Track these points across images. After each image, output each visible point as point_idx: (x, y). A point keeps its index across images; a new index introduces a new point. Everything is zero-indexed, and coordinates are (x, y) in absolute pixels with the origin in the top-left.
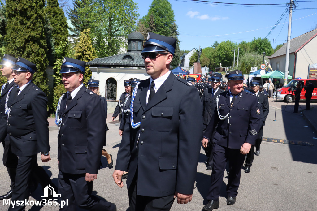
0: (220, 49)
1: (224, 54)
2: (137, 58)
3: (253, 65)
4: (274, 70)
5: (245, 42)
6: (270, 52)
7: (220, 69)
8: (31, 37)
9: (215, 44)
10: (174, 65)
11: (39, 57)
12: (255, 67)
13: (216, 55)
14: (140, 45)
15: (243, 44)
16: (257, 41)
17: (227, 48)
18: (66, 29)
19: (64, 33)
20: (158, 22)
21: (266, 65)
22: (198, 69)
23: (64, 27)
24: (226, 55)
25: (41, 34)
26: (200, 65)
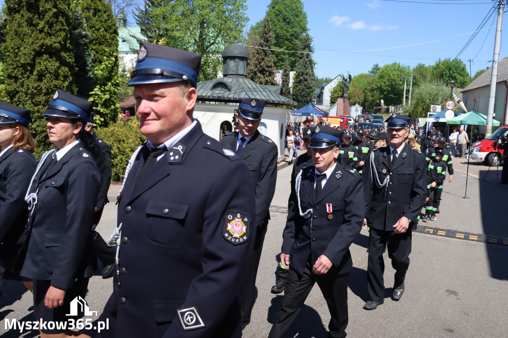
0: (381, 77)
1: (389, 85)
2: (235, 88)
3: (434, 101)
4: (469, 111)
5: (424, 65)
6: (465, 82)
7: (381, 109)
8: (44, 47)
9: (374, 69)
10: (305, 101)
11: (58, 81)
12: (437, 106)
13: (376, 87)
14: (243, 67)
15: (420, 70)
16: (443, 65)
17: (394, 75)
18: (115, 37)
19: (111, 44)
20: (281, 32)
21: (456, 102)
22: (344, 109)
23: (111, 34)
24: (392, 86)
25: (63, 43)
26: (347, 102)
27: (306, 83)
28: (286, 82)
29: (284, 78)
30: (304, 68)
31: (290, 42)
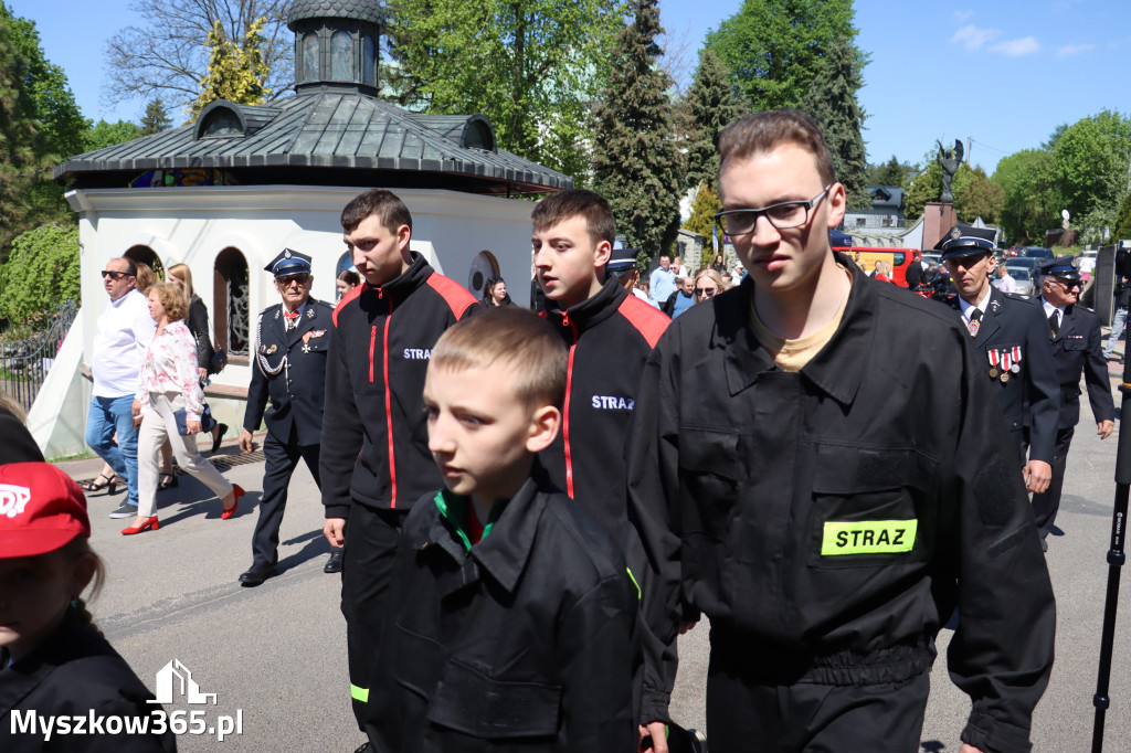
0: (1067, 152)
1: (1087, 173)
2: (280, 125)
7: (1063, 234)
9: (1056, 136)
13: (1051, 179)
14: (348, 56)
17: (1101, 144)
22: (942, 233)
24: (1095, 175)
26: (952, 214)
31: (804, 66)
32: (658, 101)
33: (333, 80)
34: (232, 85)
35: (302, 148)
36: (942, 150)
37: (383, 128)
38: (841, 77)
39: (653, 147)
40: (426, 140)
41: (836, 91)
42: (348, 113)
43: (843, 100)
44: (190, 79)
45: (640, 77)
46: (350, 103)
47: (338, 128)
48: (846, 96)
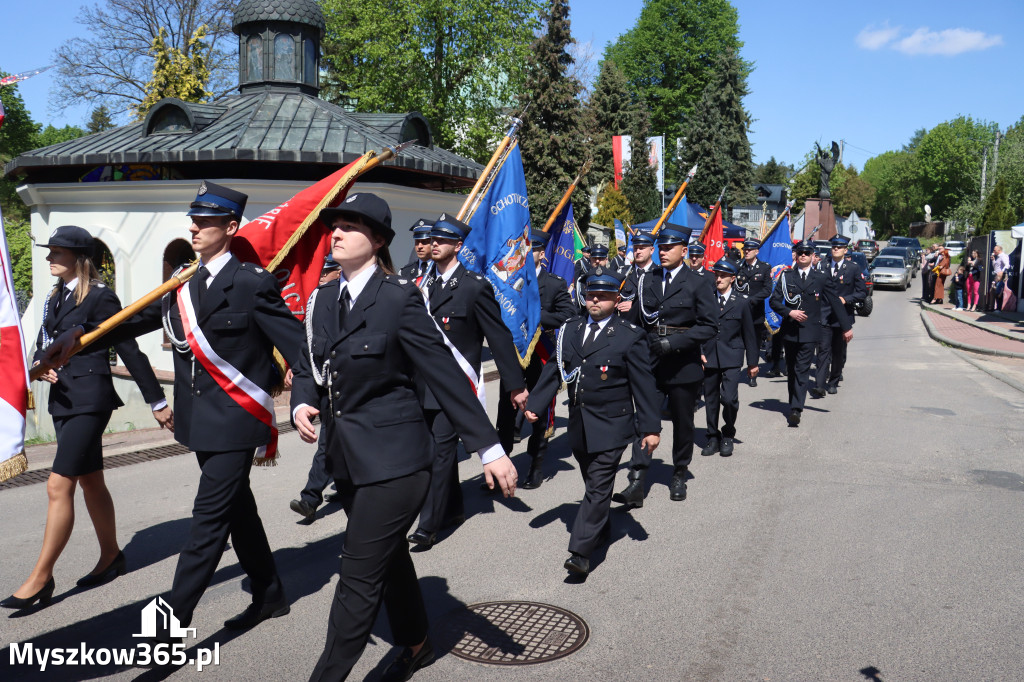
1: (945, 172)
7: (924, 226)
9: (915, 139)
13: (913, 177)
17: (957, 146)
26: (829, 209)
27: (707, 159)
28: (642, 153)
29: (636, 146)
30: (703, 124)
31: (695, 76)
32: (570, 105)
33: (276, 80)
34: (176, 87)
35: (249, 143)
36: (820, 151)
37: (325, 124)
38: (729, 85)
39: (565, 147)
40: (368, 136)
41: (724, 97)
42: (292, 111)
43: (731, 107)
44: (133, 87)
45: (553, 84)
46: (292, 102)
47: (283, 124)
48: (733, 103)
